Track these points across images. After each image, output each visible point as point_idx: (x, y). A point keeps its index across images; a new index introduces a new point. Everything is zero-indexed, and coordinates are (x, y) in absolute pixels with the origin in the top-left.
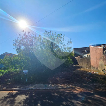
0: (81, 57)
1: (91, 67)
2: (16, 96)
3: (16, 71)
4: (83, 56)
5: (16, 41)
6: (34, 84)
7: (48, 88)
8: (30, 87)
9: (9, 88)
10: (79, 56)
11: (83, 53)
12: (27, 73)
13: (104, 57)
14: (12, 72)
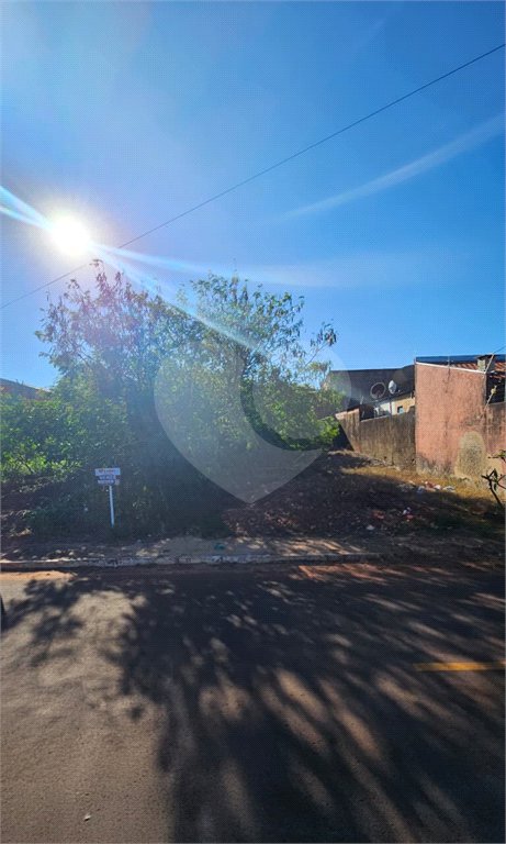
0: (368, 413)
1: (418, 461)
2: (75, 600)
3: (49, 471)
4: (377, 409)
5: (53, 315)
6: (157, 540)
7: (236, 559)
8: (136, 551)
9: (28, 555)
10: (357, 411)
11: (374, 396)
12: (117, 483)
13: (490, 416)
14: (30, 478)
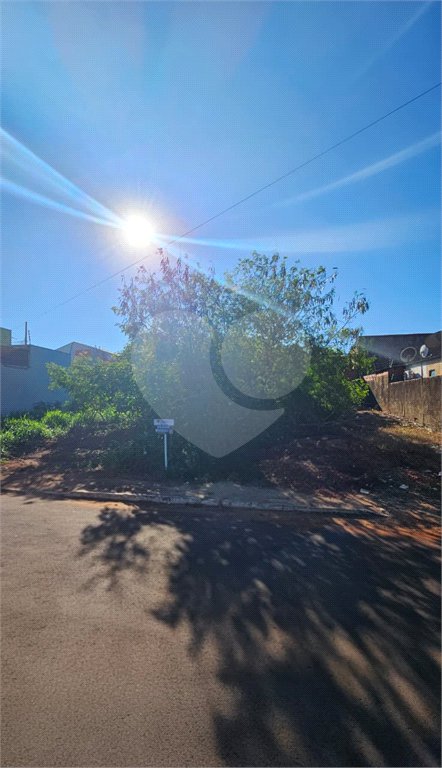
0: (397, 376)
3: (116, 420)
4: (407, 372)
5: (126, 294)
6: (202, 483)
8: (185, 491)
10: (386, 373)
11: (404, 360)
12: (171, 432)
14: (103, 424)
